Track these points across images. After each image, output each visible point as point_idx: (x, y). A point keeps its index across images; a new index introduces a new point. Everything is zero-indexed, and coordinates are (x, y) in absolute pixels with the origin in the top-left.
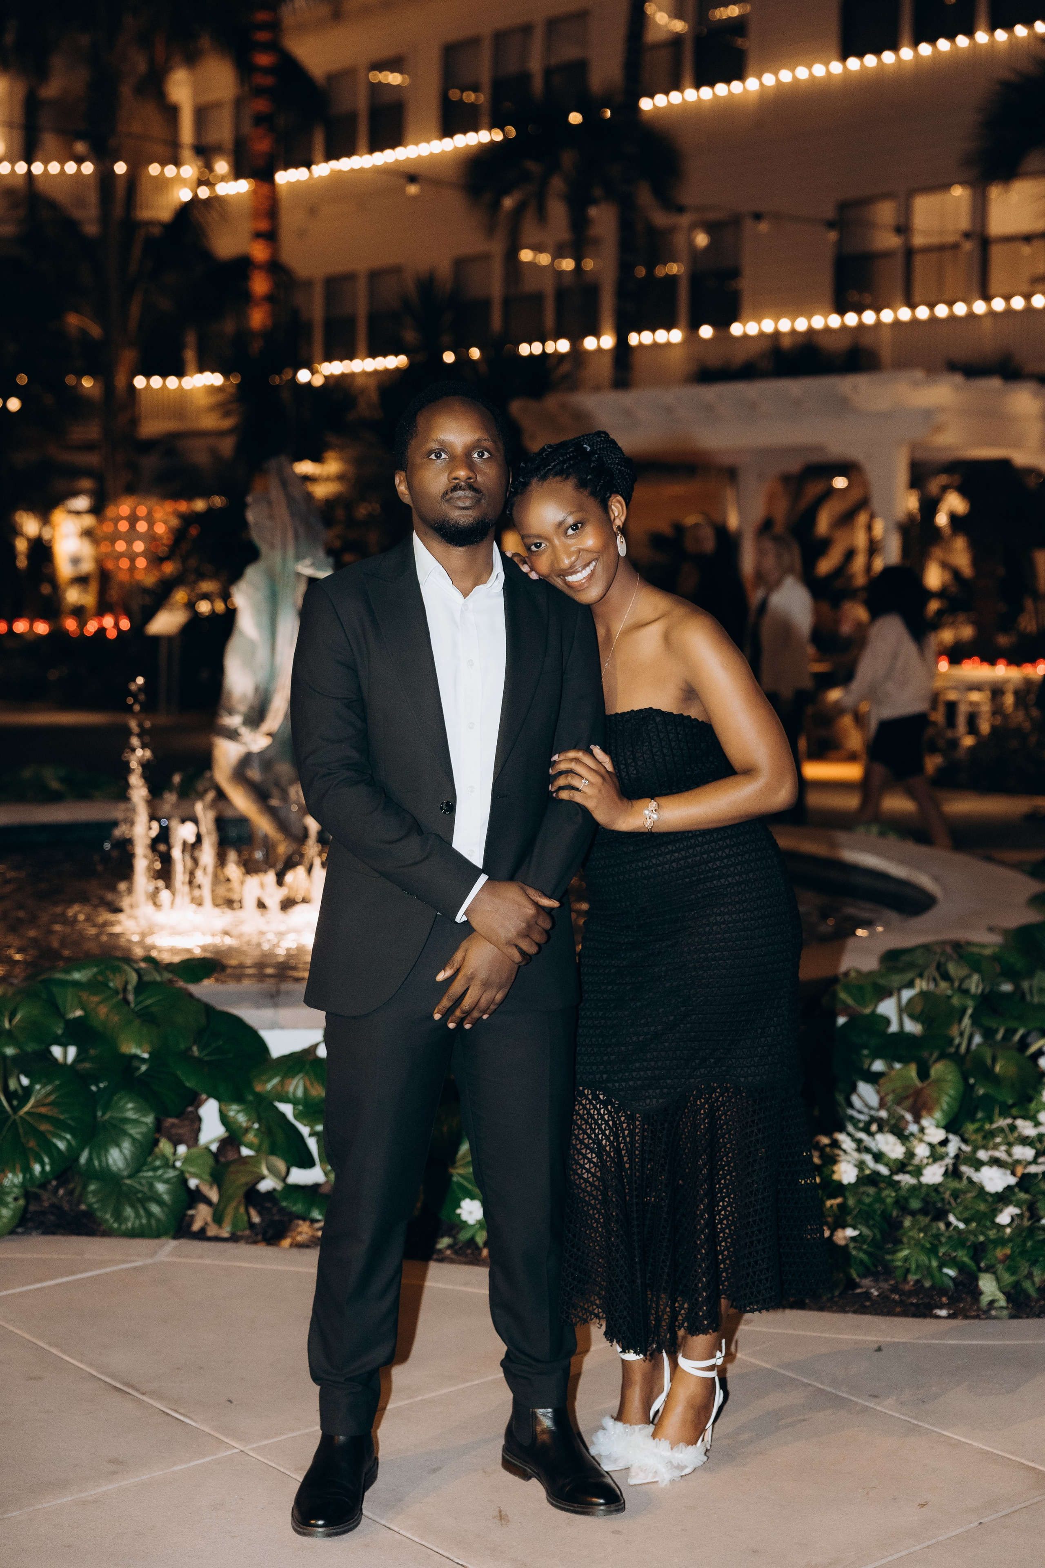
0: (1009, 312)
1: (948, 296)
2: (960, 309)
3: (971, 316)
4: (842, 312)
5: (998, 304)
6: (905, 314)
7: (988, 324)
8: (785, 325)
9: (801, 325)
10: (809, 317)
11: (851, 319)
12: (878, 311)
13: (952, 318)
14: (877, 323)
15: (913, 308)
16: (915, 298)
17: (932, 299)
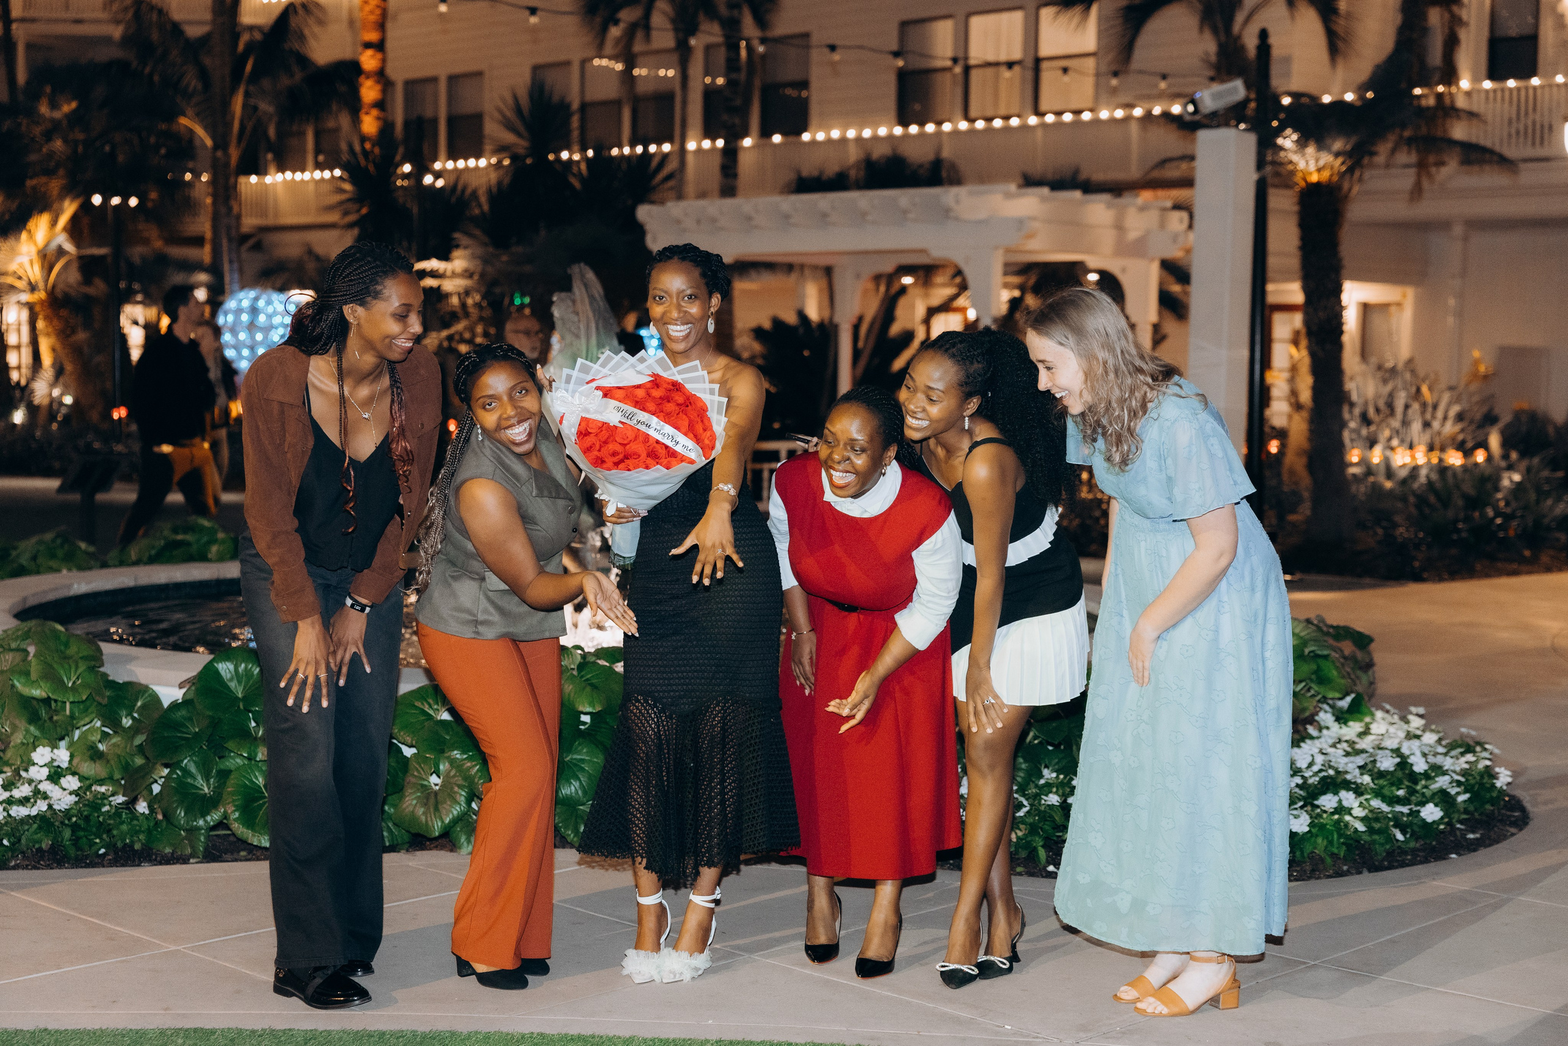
0: (1060, 125)
1: (1003, 112)
2: (1015, 122)
3: (1024, 127)
4: (904, 123)
5: (1051, 119)
6: (963, 125)
7: (1041, 135)
8: (852, 134)
9: (867, 133)
10: (875, 127)
11: (914, 129)
12: (939, 123)
13: (1007, 129)
14: (939, 134)
15: (972, 121)
16: (973, 113)
17: (989, 114)
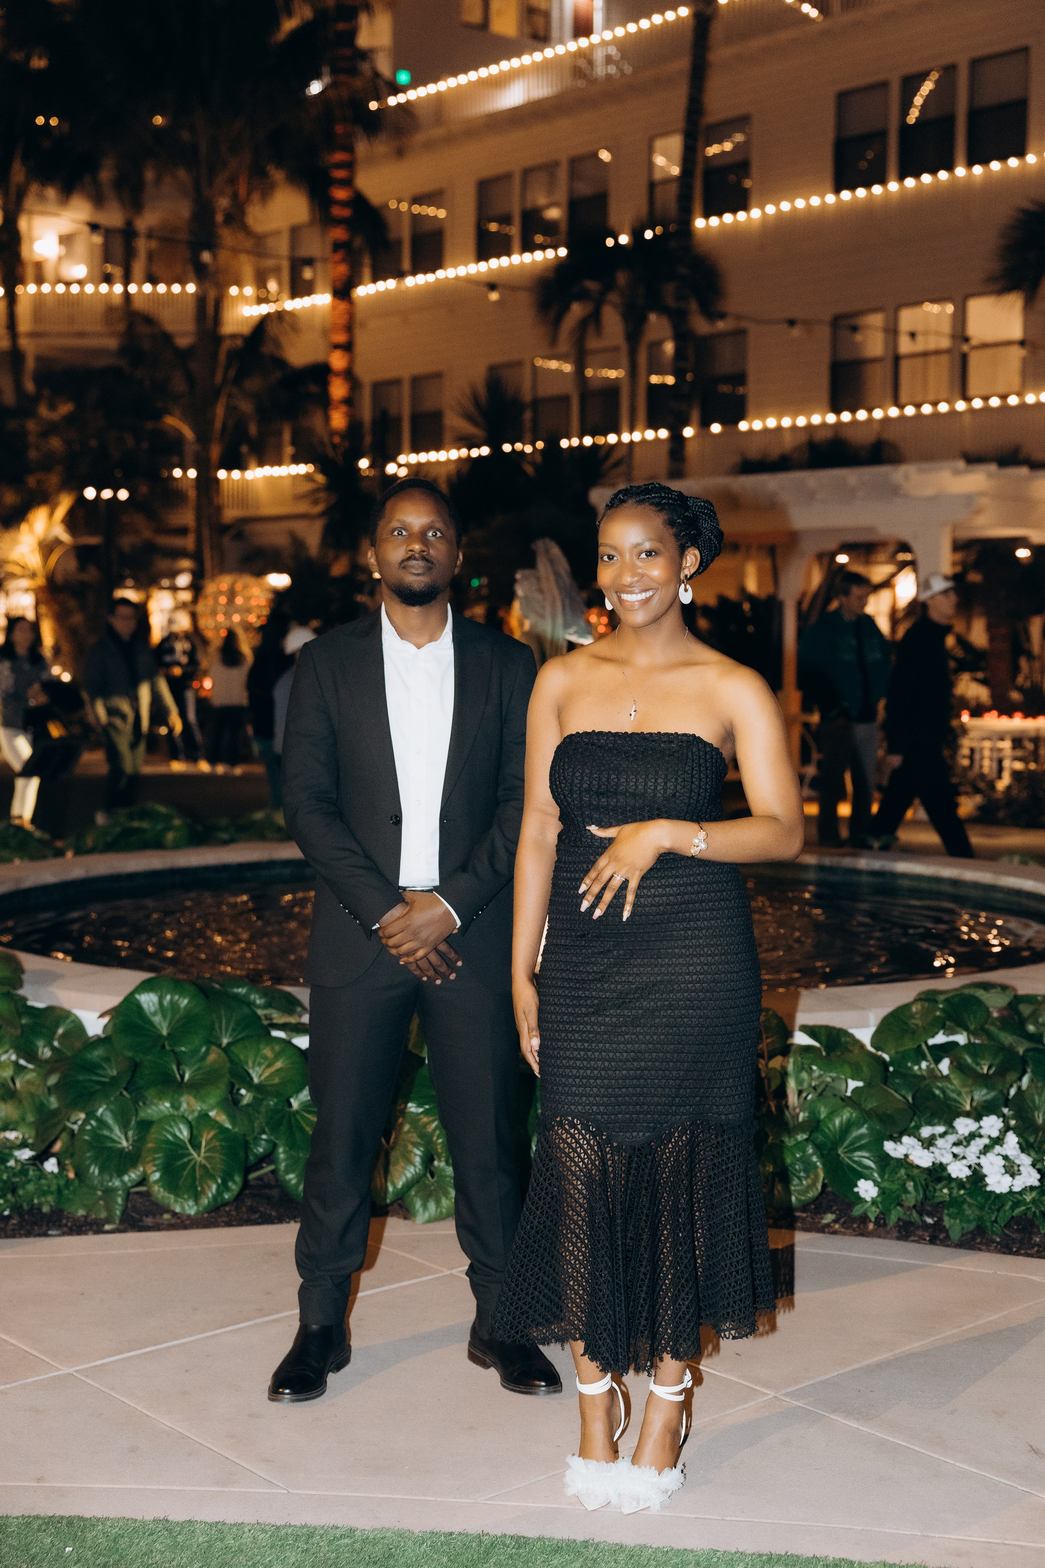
0: (987, 409)
1: (932, 397)
2: (943, 407)
3: (953, 413)
4: (837, 411)
5: (977, 403)
6: (894, 412)
7: (967, 419)
8: (786, 422)
9: (801, 421)
10: (808, 415)
11: (846, 416)
12: (870, 410)
13: (936, 415)
14: (870, 420)
15: (901, 407)
16: (903, 399)
17: (918, 399)
